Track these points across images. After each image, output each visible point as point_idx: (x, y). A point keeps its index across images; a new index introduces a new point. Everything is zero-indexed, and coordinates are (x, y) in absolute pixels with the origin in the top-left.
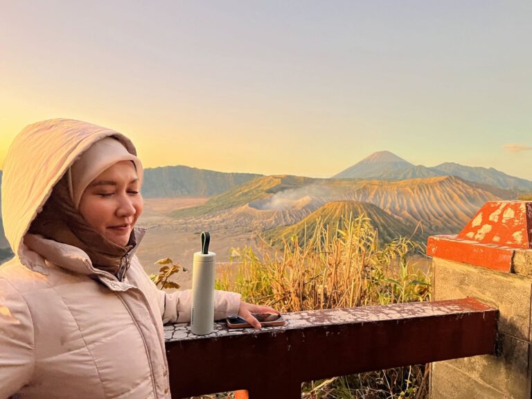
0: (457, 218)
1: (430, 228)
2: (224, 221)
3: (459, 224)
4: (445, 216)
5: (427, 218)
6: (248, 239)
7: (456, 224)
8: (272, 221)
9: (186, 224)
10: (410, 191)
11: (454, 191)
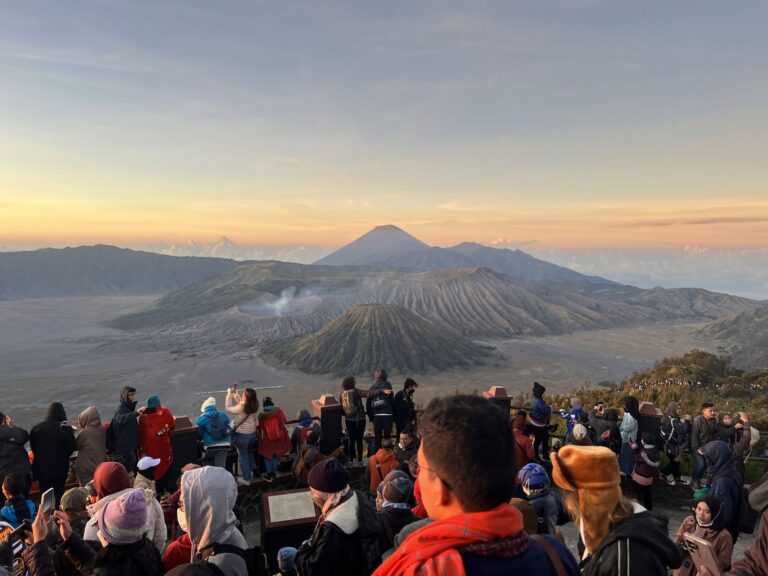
0: (491, 319)
1: (464, 332)
2: (206, 333)
3: (493, 327)
4: (478, 318)
5: (458, 320)
6: (252, 357)
7: (490, 327)
8: (276, 331)
9: (150, 338)
10: (437, 287)
11: (486, 287)
